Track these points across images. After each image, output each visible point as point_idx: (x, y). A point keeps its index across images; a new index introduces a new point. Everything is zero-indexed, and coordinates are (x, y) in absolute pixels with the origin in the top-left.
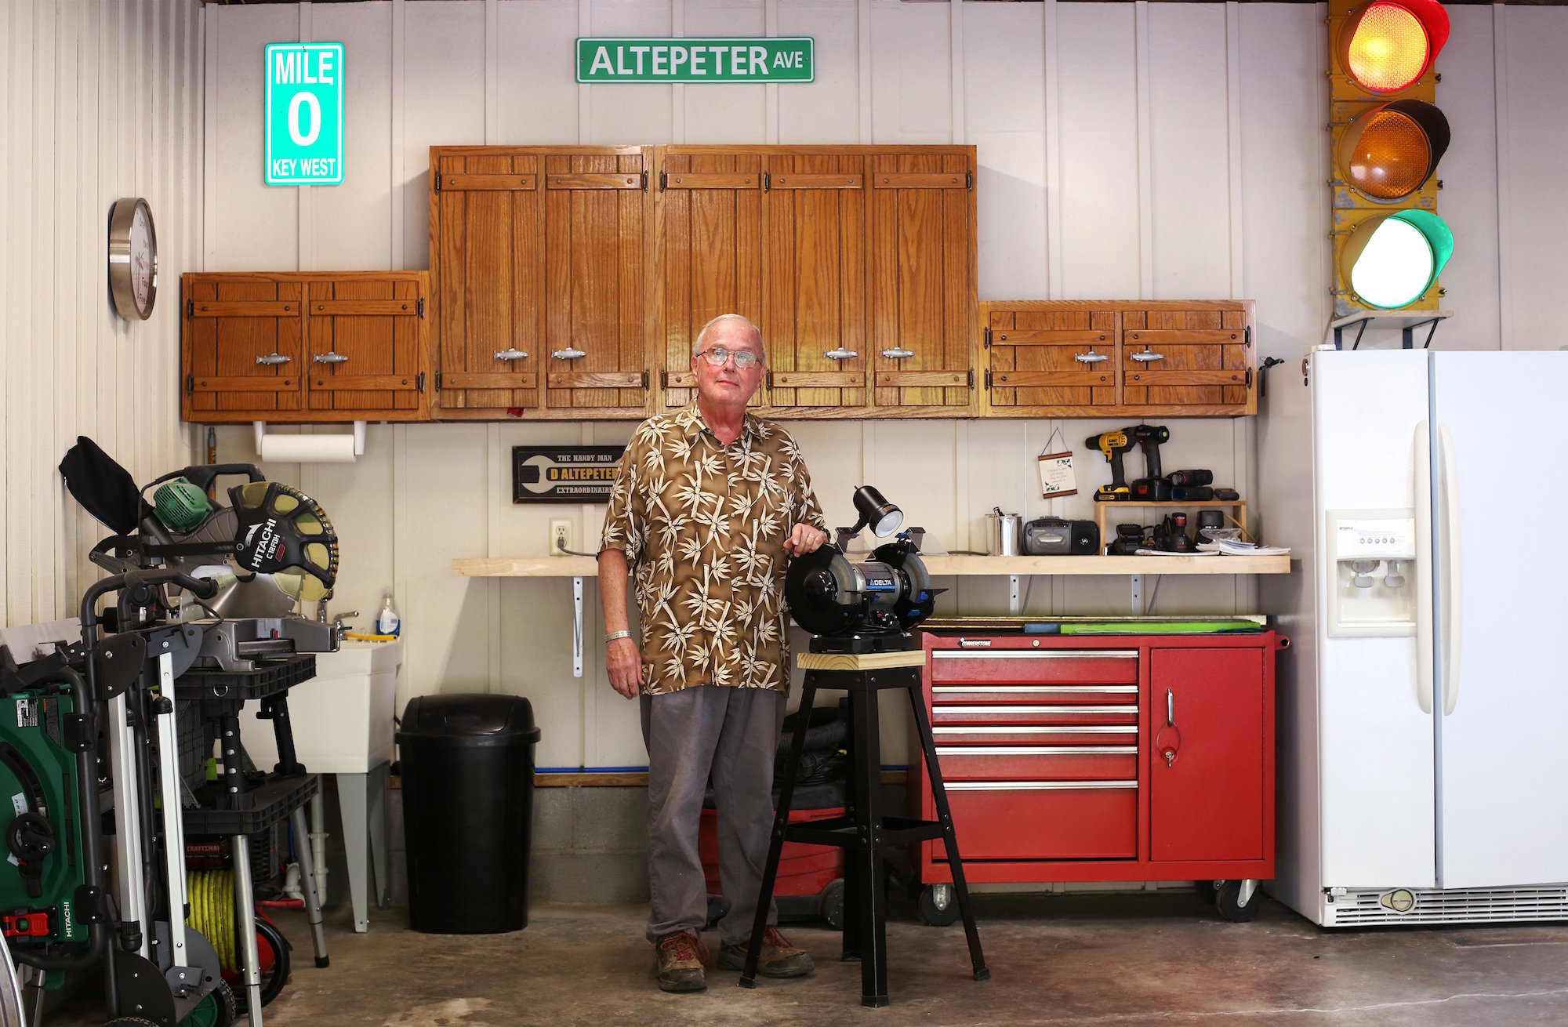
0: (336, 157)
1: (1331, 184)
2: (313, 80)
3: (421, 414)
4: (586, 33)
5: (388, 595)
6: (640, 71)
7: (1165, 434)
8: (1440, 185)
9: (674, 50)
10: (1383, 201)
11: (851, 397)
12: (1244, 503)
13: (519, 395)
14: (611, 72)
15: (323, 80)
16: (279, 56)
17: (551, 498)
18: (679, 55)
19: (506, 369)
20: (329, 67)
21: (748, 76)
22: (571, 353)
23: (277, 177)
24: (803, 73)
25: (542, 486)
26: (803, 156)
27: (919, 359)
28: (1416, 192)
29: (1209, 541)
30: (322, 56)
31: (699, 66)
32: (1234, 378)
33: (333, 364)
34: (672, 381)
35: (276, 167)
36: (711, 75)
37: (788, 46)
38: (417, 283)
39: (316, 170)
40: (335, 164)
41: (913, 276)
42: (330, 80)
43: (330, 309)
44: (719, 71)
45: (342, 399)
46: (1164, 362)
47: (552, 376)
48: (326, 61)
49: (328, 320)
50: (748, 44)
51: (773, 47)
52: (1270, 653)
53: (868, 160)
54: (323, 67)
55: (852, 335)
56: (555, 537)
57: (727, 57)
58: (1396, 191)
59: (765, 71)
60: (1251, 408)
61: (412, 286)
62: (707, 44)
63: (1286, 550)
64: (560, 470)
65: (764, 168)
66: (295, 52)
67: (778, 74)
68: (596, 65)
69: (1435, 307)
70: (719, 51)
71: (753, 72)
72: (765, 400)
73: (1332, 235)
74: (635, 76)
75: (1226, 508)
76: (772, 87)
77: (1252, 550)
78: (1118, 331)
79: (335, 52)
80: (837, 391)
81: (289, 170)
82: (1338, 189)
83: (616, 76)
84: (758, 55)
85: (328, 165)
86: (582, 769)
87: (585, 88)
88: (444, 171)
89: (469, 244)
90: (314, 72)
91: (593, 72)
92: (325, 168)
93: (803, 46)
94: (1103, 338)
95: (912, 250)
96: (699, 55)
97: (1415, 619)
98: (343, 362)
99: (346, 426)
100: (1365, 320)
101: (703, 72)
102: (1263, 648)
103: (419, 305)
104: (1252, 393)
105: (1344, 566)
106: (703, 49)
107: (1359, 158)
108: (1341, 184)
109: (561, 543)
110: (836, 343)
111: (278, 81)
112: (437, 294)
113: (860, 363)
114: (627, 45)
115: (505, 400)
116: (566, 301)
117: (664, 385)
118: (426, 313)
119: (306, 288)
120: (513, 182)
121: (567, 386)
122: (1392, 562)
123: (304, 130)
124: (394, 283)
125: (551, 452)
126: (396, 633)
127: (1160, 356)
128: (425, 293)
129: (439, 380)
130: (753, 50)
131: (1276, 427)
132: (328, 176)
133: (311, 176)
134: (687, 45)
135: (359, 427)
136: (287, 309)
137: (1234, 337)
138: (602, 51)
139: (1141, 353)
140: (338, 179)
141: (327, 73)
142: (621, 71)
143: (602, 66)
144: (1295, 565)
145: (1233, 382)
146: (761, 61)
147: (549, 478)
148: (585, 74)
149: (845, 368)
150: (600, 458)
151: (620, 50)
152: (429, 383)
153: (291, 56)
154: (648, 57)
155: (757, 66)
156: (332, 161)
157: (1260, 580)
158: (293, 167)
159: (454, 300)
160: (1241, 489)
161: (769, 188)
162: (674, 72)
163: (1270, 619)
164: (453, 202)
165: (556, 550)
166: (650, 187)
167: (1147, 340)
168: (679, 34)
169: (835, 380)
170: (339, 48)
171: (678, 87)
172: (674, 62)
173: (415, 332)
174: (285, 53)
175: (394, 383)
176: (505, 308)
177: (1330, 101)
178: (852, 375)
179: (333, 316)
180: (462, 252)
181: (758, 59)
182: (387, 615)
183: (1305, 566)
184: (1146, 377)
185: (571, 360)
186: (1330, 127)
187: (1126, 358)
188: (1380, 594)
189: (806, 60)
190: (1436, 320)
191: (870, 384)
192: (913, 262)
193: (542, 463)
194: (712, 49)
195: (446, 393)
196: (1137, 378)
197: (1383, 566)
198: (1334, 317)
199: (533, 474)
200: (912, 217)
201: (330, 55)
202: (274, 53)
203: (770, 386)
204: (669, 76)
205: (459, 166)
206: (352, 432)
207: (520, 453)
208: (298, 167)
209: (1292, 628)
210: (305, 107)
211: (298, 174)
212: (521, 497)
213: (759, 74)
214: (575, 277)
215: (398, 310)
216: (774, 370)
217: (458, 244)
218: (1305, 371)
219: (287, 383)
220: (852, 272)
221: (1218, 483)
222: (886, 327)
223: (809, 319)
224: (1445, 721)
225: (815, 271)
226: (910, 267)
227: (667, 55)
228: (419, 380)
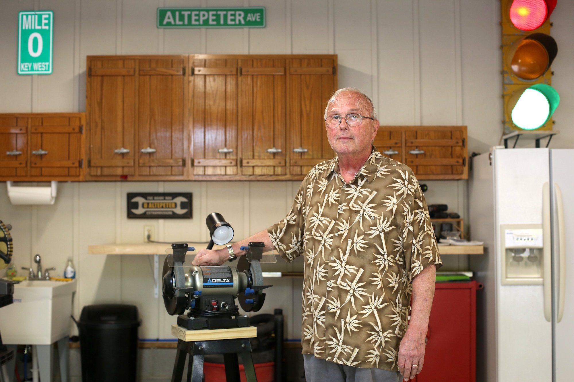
0: (48, 61)
1: (503, 73)
2: (39, 28)
3: (81, 178)
4: (162, 6)
5: (70, 260)
6: (186, 22)
7: (425, 188)
8: (553, 73)
9: (202, 13)
10: (526, 81)
11: (279, 170)
12: (462, 220)
13: (126, 170)
14: (173, 23)
15: (44, 27)
16: (25, 17)
17: (144, 216)
18: (204, 15)
19: (119, 158)
20: (47, 21)
21: (235, 25)
22: (150, 150)
23: (23, 71)
24: (260, 23)
25: (140, 211)
26: (257, 59)
27: (311, 153)
28: (541, 77)
29: (444, 238)
30: (44, 17)
31: (213, 20)
32: (458, 162)
33: (41, 156)
34: (196, 163)
35: (22, 67)
36: (219, 24)
37: (254, 11)
38: (80, 119)
39: (41, 68)
40: (49, 65)
41: (308, 115)
42: (47, 27)
43: (41, 130)
44: (222, 22)
45: (45, 171)
46: (424, 155)
47: (141, 161)
48: (45, 19)
49: (39, 135)
50: (235, 10)
51: (247, 12)
52: (474, 291)
53: (287, 62)
54: (44, 22)
55: (280, 142)
56: (146, 234)
57: (225, 16)
58: (533, 76)
59: (243, 22)
60: (465, 176)
61: (78, 120)
62: (217, 10)
63: (481, 243)
64: (148, 204)
65: (239, 65)
66: (31, 15)
67: (249, 23)
68: (166, 20)
69: (550, 129)
70: (222, 13)
71: (237, 22)
72: (239, 172)
73: (503, 96)
74: (184, 25)
75: (453, 221)
76: (246, 30)
77: (466, 243)
78: (404, 140)
79: (49, 15)
80: (272, 168)
81: (28, 68)
82: (506, 75)
83: (175, 25)
84: (240, 15)
85: (46, 65)
86: (158, 340)
87: (161, 31)
88: (93, 67)
89: (104, 101)
90: (40, 24)
91: (165, 23)
92: (44, 66)
93: (260, 11)
94: (396, 143)
95: (308, 103)
96: (213, 15)
97: (543, 276)
98: (45, 154)
99: (48, 183)
100: (518, 136)
101: (215, 23)
102: (470, 289)
103: (81, 128)
104: (466, 169)
105: (509, 251)
106: (214, 13)
107: (515, 61)
108: (507, 73)
109: (149, 237)
110: (272, 145)
111: (24, 28)
112: (88, 123)
113: (283, 154)
114: (180, 11)
115: (119, 172)
116: (148, 126)
117: (193, 165)
118: (84, 131)
119: (30, 120)
120: (124, 72)
121: (148, 165)
122: (532, 250)
123: (35, 50)
124: (69, 118)
125: (144, 195)
126: (73, 277)
127: (422, 152)
128: (84, 123)
129: (89, 162)
130: (238, 13)
131: (477, 185)
132: (46, 70)
133: (38, 70)
134: (208, 11)
135: (54, 184)
136: (21, 130)
137: (457, 143)
138: (169, 14)
139: (414, 150)
140: (50, 72)
141: (46, 24)
142: (178, 22)
143: (169, 20)
144: (486, 250)
145: (457, 164)
146: (241, 18)
147: (143, 207)
148: (161, 24)
149: (276, 157)
150: (167, 198)
151: (177, 14)
152: (85, 164)
153: (30, 17)
154: (190, 16)
155: (240, 21)
156: (47, 64)
157: (469, 257)
158: (30, 66)
159: (96, 126)
160: (461, 214)
161: (241, 74)
162: (201, 22)
163: (474, 274)
164: (97, 81)
165: (146, 240)
166: (187, 74)
167: (417, 144)
168: (204, 6)
169: (271, 162)
170: (51, 13)
171: (203, 29)
172: (202, 19)
173: (79, 140)
174: (27, 15)
175: (69, 164)
176: (119, 129)
177: (502, 35)
178: (279, 161)
179: (42, 133)
180: (100, 104)
181: (240, 17)
182: (70, 269)
183: (490, 250)
184: (416, 162)
185: (150, 154)
186: (502, 47)
187: (407, 153)
188: (526, 265)
189: (262, 17)
190: (551, 136)
191: (288, 165)
192: (308, 108)
193: (140, 200)
194: (219, 13)
195: (92, 169)
196: (412, 162)
197: (528, 251)
198: (504, 134)
199: (136, 205)
200: (308, 87)
201: (47, 16)
202: (22, 15)
203: (241, 166)
204: (199, 25)
205: (99, 64)
206: (50, 186)
207: (130, 196)
208: (32, 67)
209: (485, 278)
210: (35, 40)
211: (32, 69)
212: (131, 216)
213: (240, 24)
214: (152, 115)
215: (70, 130)
216: (243, 158)
217: (99, 100)
218: (490, 159)
219: (21, 164)
220: (279, 113)
221: (450, 210)
222: (295, 138)
223: (259, 134)
224: (557, 326)
225: (262, 112)
226: (306, 111)
227: (198, 15)
228: (80, 163)
